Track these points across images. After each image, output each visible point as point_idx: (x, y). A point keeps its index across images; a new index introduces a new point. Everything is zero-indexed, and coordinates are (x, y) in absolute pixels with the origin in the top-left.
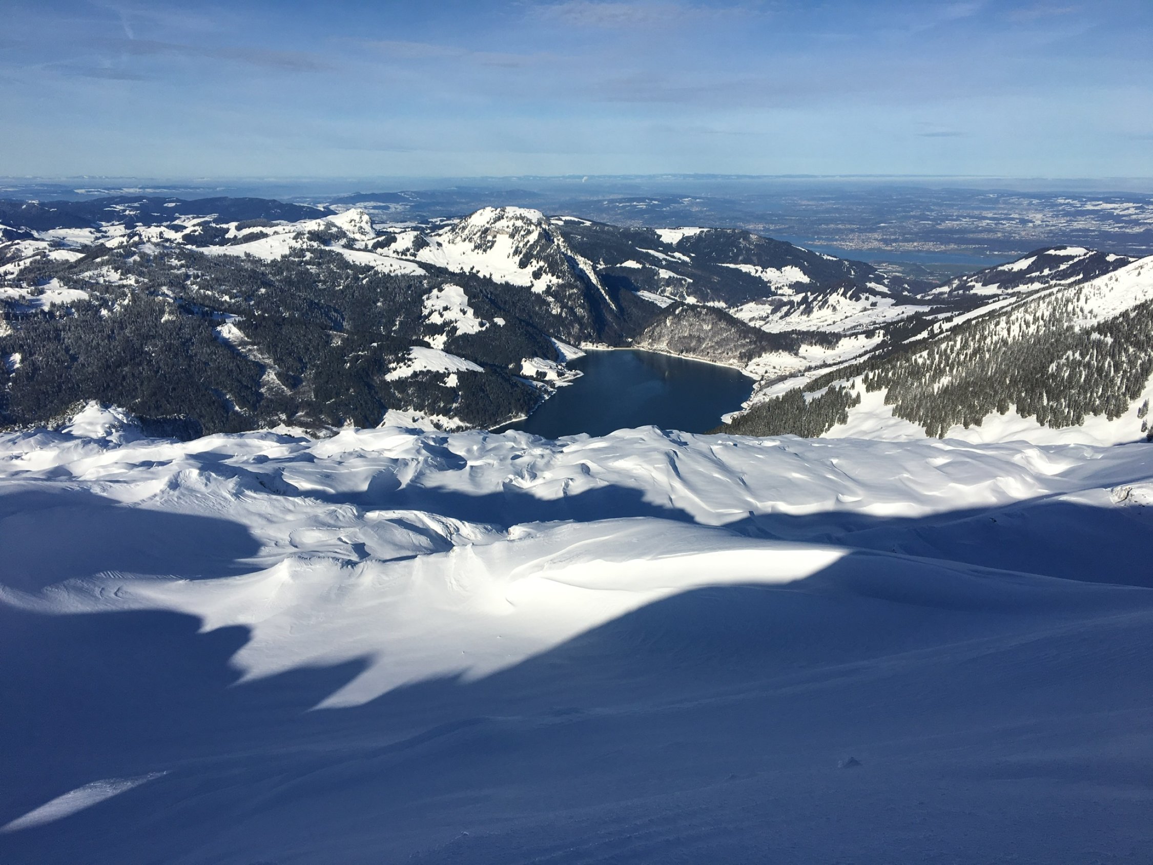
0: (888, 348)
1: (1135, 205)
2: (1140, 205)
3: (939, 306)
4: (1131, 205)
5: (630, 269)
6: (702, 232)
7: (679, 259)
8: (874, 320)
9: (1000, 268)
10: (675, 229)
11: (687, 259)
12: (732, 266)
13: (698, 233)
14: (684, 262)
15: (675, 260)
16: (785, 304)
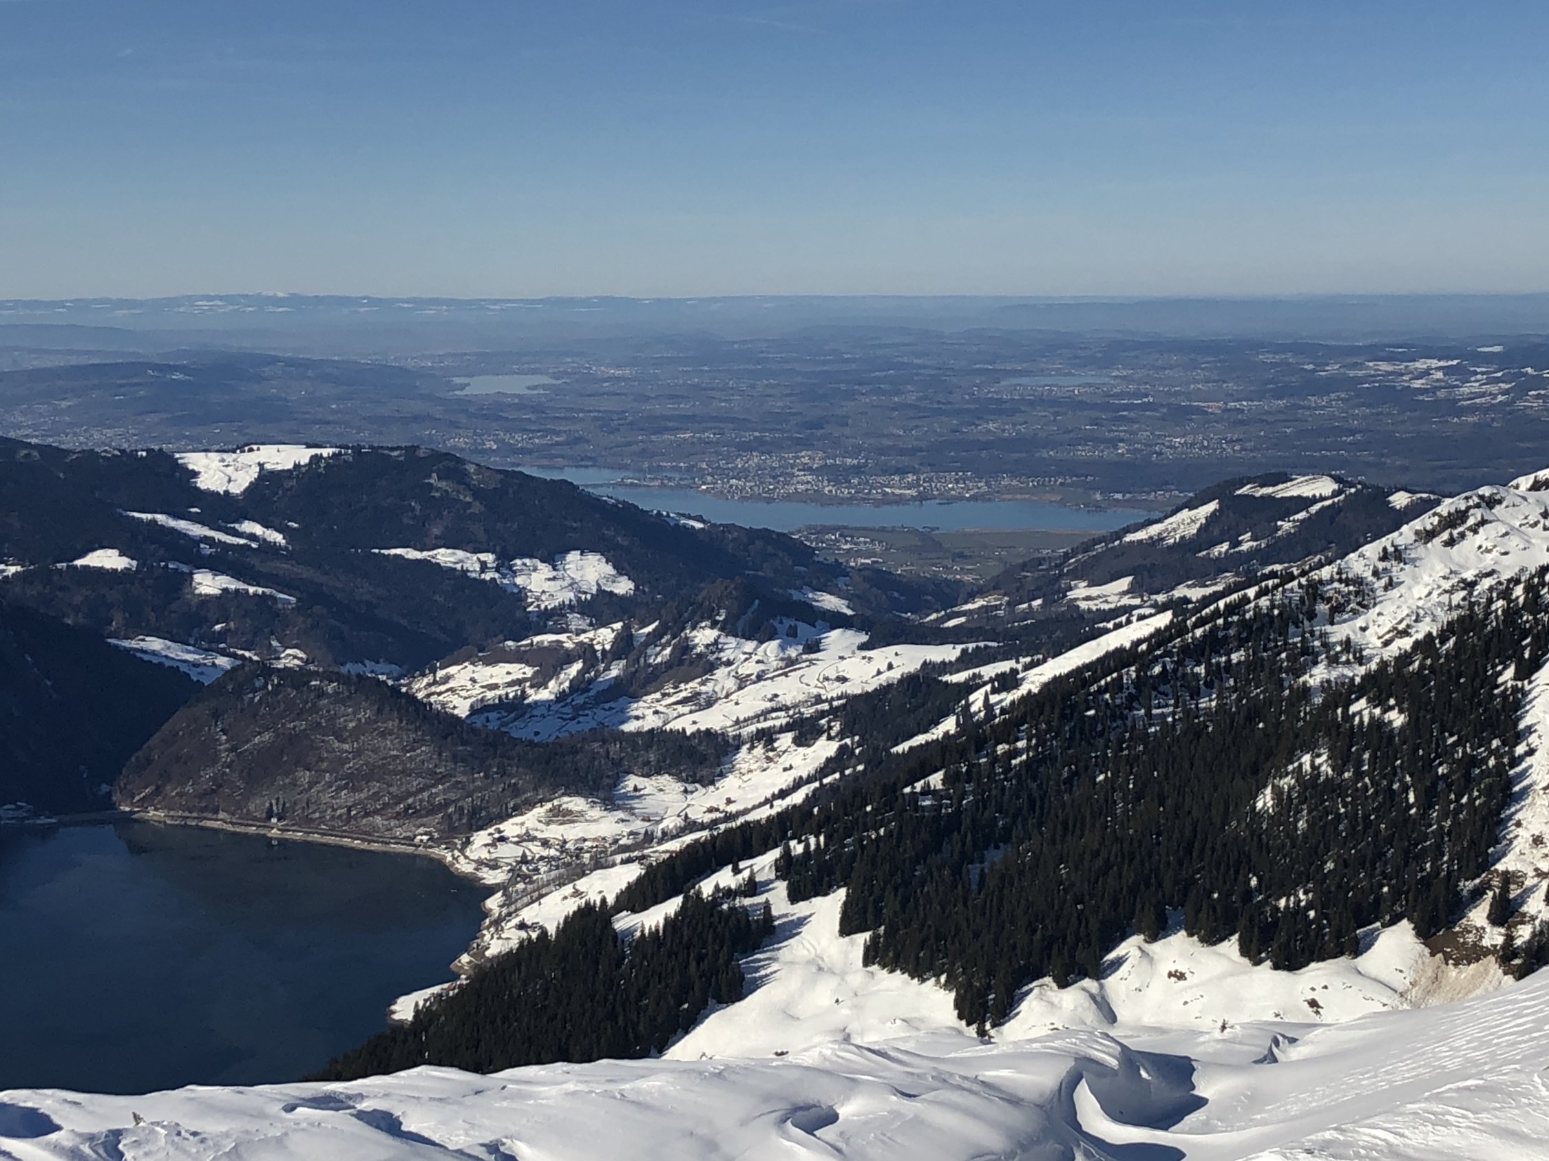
0: (854, 768)
1: (1442, 364)
2: (1455, 362)
3: (982, 644)
4: (1435, 363)
5: (100, 572)
6: (316, 459)
7: (253, 537)
8: (815, 691)
9: (1129, 538)
10: (234, 451)
11: (277, 537)
12: (412, 554)
13: (305, 460)
14: (268, 548)
15: (242, 541)
16: (569, 658)
